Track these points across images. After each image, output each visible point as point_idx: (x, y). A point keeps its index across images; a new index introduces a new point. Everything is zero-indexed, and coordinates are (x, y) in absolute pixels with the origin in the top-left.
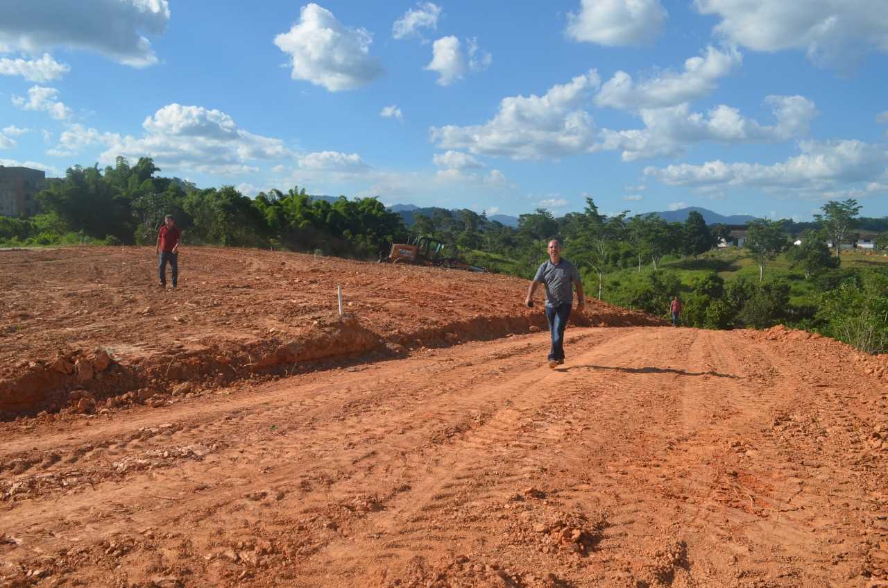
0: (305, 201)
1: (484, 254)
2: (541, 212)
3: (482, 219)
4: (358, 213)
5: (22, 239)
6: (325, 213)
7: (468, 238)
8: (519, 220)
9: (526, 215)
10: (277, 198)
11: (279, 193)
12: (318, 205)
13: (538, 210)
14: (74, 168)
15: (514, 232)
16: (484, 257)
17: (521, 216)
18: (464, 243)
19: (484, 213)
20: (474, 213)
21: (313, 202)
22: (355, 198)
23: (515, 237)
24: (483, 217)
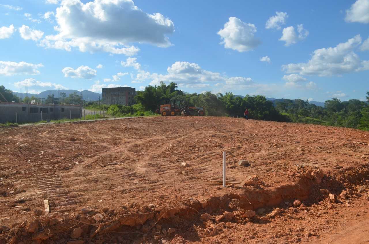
0: (232, 97)
1: (311, 119)
2: (334, 99)
3: (306, 103)
4: (254, 101)
5: (132, 114)
6: (240, 102)
7: (304, 112)
8: (325, 103)
9: (328, 101)
10: (220, 96)
11: (221, 95)
12: (237, 99)
13: (333, 98)
14: (148, 87)
15: (323, 109)
16: (311, 120)
17: (326, 101)
18: (302, 114)
19: (307, 101)
20: (303, 101)
21: (235, 97)
22: (253, 96)
23: (323, 111)
24: (307, 102)
